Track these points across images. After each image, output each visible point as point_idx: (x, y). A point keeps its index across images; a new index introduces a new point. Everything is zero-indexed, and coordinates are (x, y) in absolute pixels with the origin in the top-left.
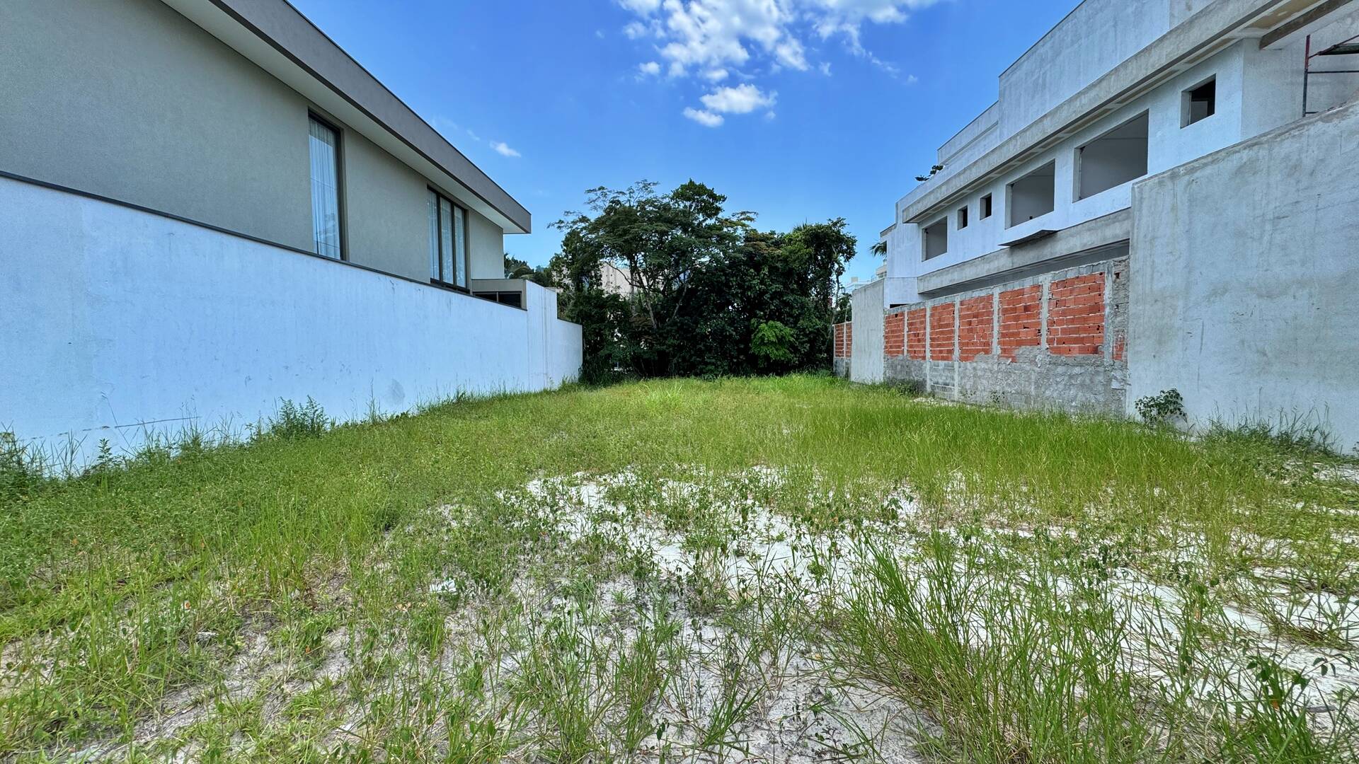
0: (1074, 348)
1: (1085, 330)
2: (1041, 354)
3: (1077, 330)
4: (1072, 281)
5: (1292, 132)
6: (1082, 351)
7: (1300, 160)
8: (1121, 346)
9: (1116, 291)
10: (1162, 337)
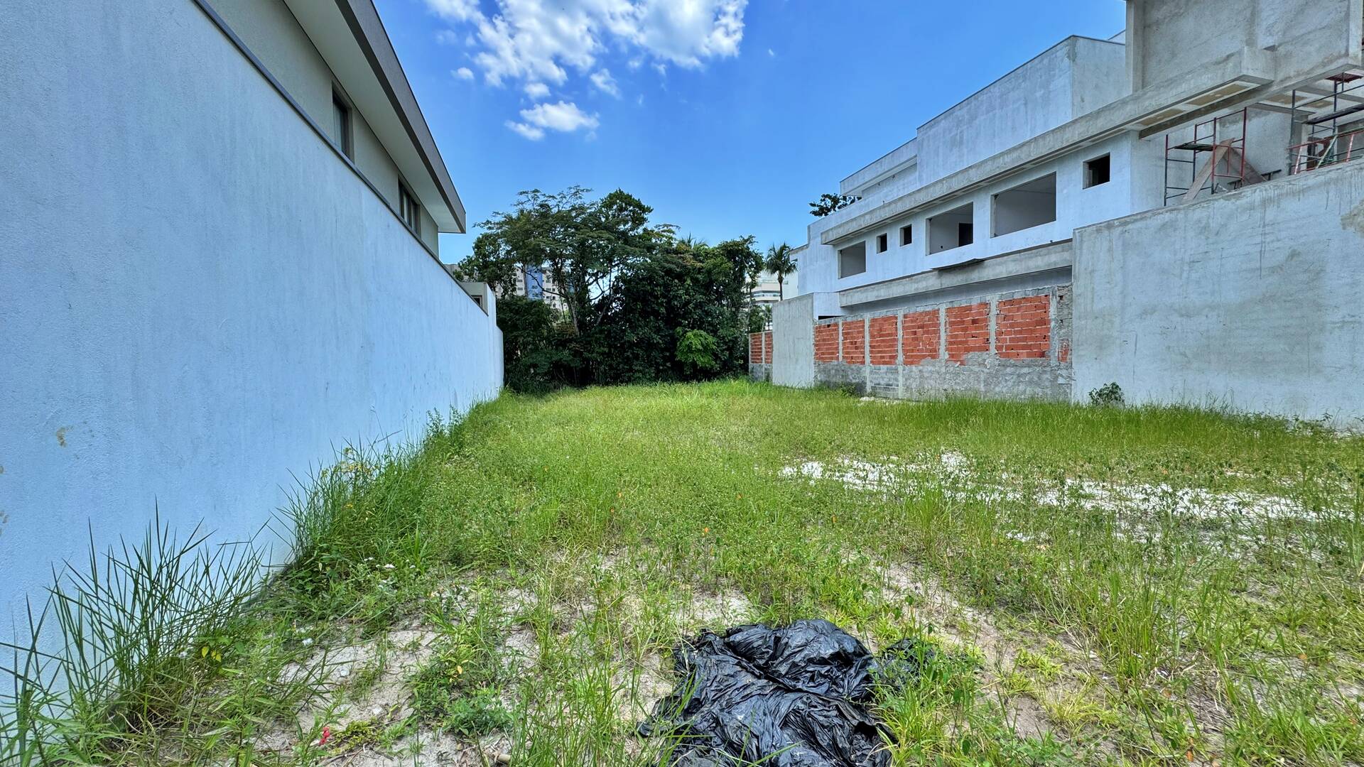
0: (1022, 353)
1: (1032, 339)
2: (991, 357)
3: (1025, 339)
4: (1019, 301)
5: (1202, 204)
6: (1029, 355)
7: (1208, 223)
8: (1066, 351)
9: (1060, 309)
10: (1102, 345)
